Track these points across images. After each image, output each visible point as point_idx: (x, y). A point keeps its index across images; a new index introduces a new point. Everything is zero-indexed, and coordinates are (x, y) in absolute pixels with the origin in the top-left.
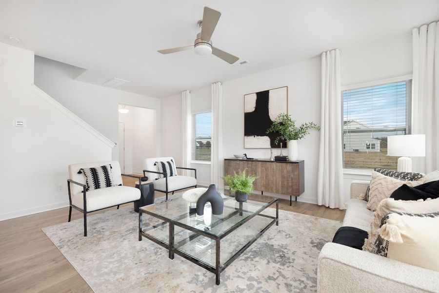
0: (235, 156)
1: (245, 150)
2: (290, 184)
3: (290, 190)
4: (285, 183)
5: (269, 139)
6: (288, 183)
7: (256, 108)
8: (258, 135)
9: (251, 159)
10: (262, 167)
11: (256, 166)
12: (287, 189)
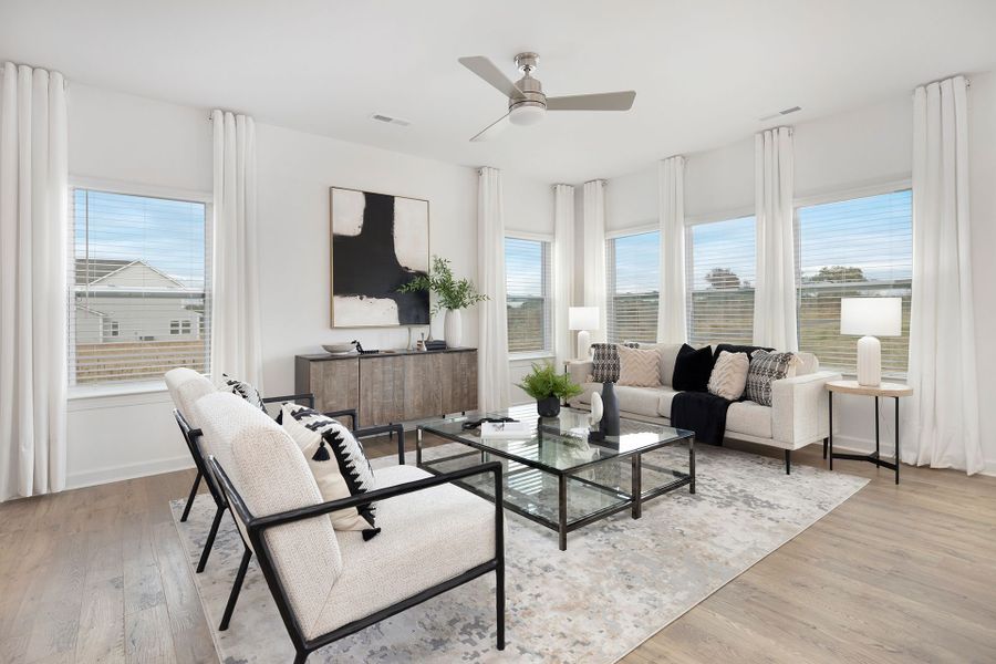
0: (326, 348)
1: (335, 332)
2: (466, 391)
3: (465, 402)
4: (459, 390)
5: (396, 306)
6: (462, 389)
7: (365, 228)
8: (370, 296)
9: (372, 352)
10: (416, 366)
11: (403, 365)
12: (462, 400)
